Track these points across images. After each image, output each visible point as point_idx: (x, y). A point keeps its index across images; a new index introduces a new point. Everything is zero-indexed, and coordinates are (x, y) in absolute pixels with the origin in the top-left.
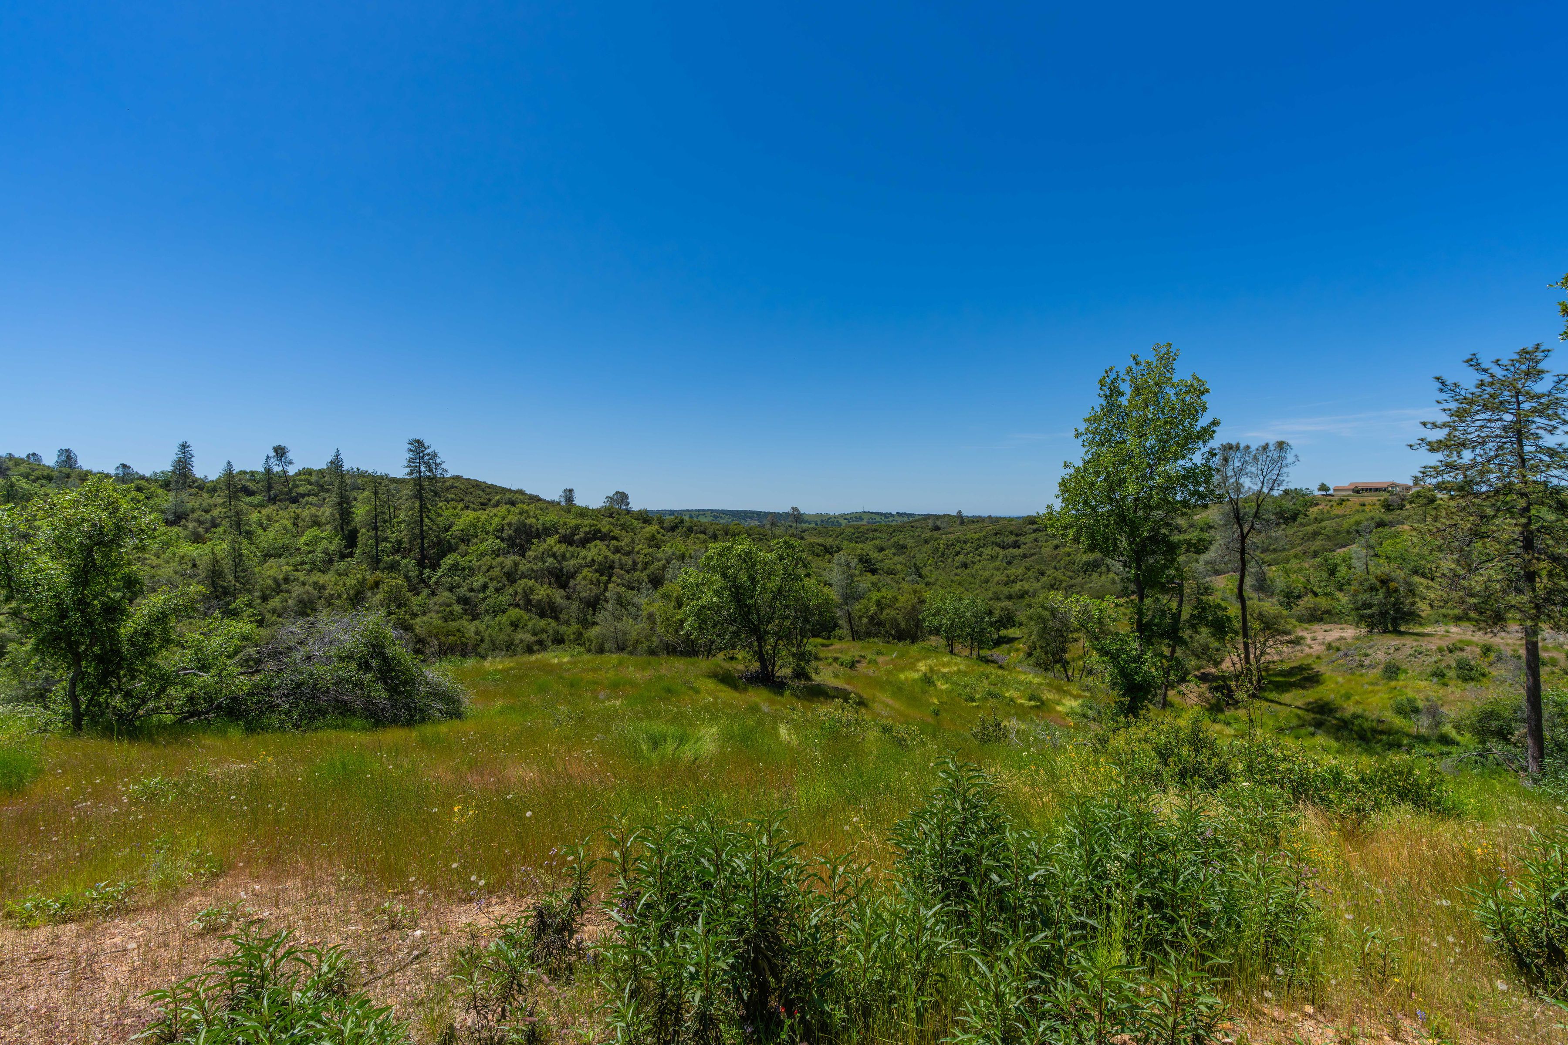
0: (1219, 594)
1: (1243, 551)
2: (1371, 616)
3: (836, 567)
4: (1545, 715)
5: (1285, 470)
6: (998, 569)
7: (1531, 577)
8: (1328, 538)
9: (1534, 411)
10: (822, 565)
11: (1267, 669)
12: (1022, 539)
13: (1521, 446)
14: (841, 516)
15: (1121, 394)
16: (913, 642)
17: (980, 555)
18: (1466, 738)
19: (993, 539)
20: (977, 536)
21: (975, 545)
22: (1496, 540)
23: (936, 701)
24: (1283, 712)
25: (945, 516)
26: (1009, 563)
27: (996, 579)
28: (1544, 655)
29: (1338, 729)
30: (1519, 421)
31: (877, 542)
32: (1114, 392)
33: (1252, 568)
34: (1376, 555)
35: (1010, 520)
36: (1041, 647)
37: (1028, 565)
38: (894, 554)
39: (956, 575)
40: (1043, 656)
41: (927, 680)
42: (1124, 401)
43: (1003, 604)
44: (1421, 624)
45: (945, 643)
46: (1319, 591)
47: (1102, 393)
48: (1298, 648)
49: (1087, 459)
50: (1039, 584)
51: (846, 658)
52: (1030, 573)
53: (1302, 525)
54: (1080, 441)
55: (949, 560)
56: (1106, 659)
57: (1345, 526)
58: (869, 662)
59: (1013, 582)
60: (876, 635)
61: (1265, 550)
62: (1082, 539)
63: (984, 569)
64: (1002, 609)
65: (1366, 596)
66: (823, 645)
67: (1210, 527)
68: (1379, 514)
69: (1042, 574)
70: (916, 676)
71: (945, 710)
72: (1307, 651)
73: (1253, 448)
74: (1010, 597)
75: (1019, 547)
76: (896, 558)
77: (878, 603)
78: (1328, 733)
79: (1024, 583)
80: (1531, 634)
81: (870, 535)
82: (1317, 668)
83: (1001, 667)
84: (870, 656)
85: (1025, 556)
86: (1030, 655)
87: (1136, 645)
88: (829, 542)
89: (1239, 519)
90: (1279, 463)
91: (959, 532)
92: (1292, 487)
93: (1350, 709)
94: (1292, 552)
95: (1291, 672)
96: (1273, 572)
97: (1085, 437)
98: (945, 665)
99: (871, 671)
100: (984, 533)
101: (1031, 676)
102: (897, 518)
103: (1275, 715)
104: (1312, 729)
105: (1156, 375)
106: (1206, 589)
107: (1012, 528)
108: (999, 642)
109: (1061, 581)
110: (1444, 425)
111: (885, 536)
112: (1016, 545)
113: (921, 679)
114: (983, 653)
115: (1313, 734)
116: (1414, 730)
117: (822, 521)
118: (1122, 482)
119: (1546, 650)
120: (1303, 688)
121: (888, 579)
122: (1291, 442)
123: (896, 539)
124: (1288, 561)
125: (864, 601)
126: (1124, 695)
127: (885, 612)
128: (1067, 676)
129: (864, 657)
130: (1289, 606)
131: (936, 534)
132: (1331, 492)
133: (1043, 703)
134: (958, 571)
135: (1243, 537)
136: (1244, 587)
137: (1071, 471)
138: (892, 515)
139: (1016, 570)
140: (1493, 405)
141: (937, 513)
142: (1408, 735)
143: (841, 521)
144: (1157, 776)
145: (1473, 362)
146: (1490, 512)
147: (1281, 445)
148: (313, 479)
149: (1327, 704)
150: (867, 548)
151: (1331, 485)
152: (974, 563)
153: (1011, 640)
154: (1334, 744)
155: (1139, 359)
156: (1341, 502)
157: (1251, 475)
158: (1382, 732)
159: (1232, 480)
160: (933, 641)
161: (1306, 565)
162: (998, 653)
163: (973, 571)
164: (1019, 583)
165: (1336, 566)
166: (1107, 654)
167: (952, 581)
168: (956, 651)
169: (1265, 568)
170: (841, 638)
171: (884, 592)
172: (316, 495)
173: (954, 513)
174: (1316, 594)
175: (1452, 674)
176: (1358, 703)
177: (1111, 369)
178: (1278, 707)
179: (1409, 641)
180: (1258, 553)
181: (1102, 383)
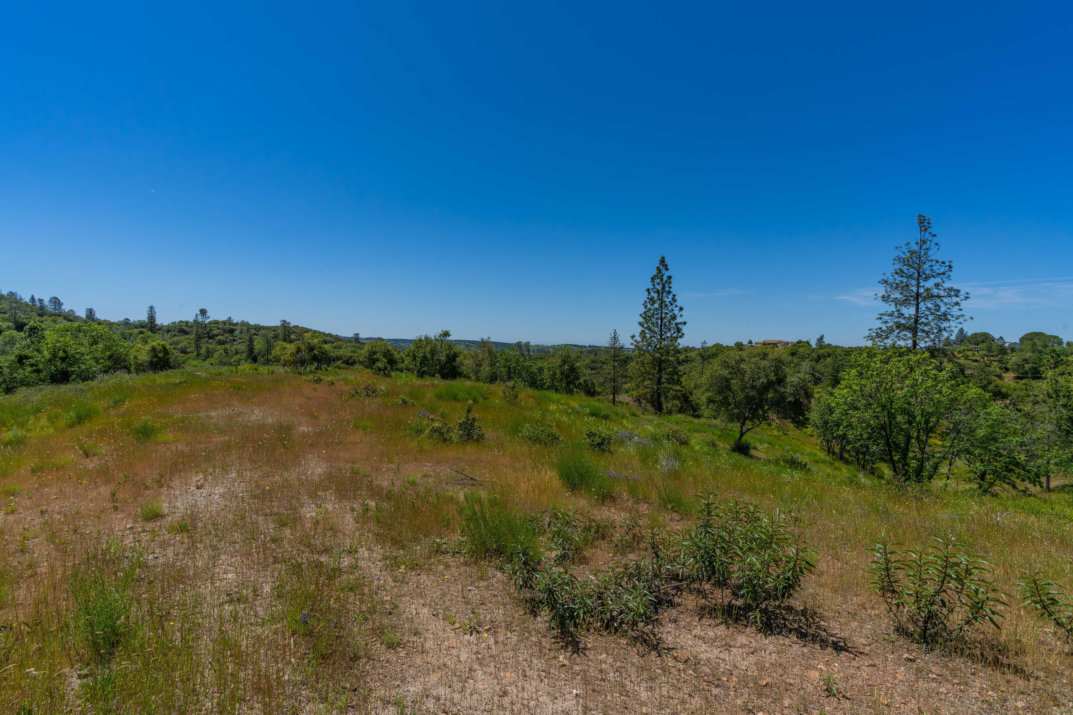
132: (753, 344)
148: (221, 326)
172: (222, 335)
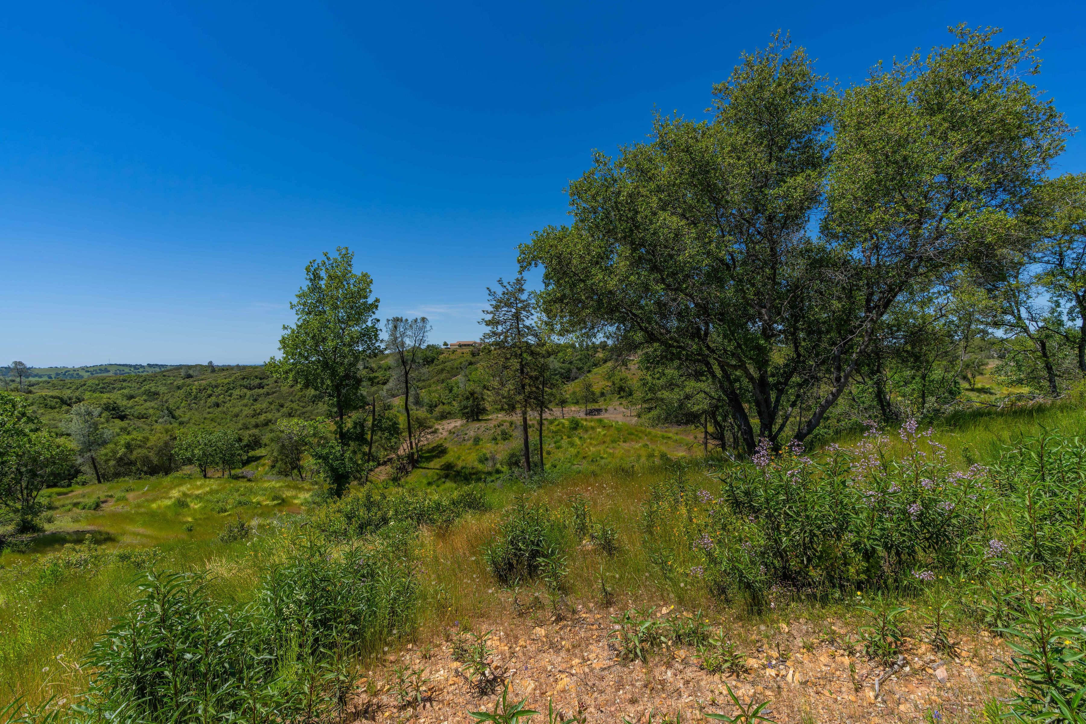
0: (396, 409)
1: (407, 382)
2: (467, 413)
3: (75, 418)
4: (530, 450)
5: (426, 334)
6: (246, 405)
7: (523, 387)
8: (449, 372)
9: (522, 308)
10: (57, 416)
11: (421, 450)
12: (265, 381)
13: (518, 324)
14: (83, 369)
15: (320, 278)
16: (167, 474)
17: (230, 396)
18: (505, 469)
19: (241, 382)
20: (227, 381)
21: (225, 388)
22: (511, 370)
23: (190, 519)
24: (430, 473)
25: (196, 366)
26: (255, 400)
27: (245, 413)
28: (529, 422)
29: (456, 476)
30: (517, 313)
31: (126, 391)
32: (317, 277)
33: (412, 392)
34: (469, 380)
35: (255, 367)
36: (282, 460)
37: (270, 400)
38: (145, 401)
39: (209, 413)
40: (284, 466)
41: (181, 504)
42: (323, 283)
43: (251, 432)
44: (487, 415)
45: (199, 470)
46: (445, 401)
47: (308, 277)
48: (436, 435)
49: (299, 324)
50: (280, 414)
51: (90, 501)
52: (272, 407)
53: (437, 365)
54: (294, 311)
55: (202, 402)
56: (320, 461)
57: (456, 365)
58: (118, 500)
59: (259, 414)
60: (125, 475)
61: (419, 381)
62: (299, 380)
63: (234, 407)
64: (250, 435)
65: (465, 402)
66: (59, 494)
67: (390, 368)
68: (469, 358)
69: (282, 406)
70: (168, 502)
71: (199, 525)
72: (440, 436)
73: (409, 321)
74: (256, 426)
75: (263, 388)
76: (148, 404)
77: (128, 446)
78: (451, 480)
79: (268, 414)
80: (524, 413)
81: (118, 385)
82: (447, 445)
83: (249, 480)
84: (118, 494)
85: (268, 394)
86: (273, 467)
87: (338, 448)
88: (67, 393)
89: (404, 363)
90: (423, 329)
91: (210, 379)
92: (431, 343)
93: (460, 464)
94: (432, 381)
95: (433, 449)
96: (423, 393)
97: (297, 308)
98: (199, 488)
99: (119, 508)
100: (233, 378)
101: (273, 483)
102: (148, 369)
103: (426, 476)
104: (443, 480)
105: (342, 268)
106: (389, 406)
107: (256, 374)
108: (246, 463)
109: (296, 410)
110: (491, 313)
111: (135, 384)
112: (260, 386)
113: (174, 504)
114: (233, 472)
115: (444, 482)
116: (486, 470)
117: (57, 374)
118: (324, 340)
119: (531, 420)
120: (439, 457)
121: (139, 423)
122: (428, 318)
123: (147, 387)
124: (430, 386)
125: (111, 446)
126: (333, 483)
127: (135, 452)
128: (302, 477)
129: (111, 496)
130: (431, 412)
131: (189, 381)
132: (449, 346)
133: (283, 500)
134: (211, 410)
135: (407, 373)
136: (409, 403)
137: (289, 332)
138: (142, 366)
139: (262, 405)
140: (509, 305)
141: (190, 364)
142: (484, 473)
143: (82, 373)
144: (345, 533)
145: (500, 282)
146: (508, 356)
147: (423, 319)
149: (450, 464)
150: (117, 397)
151: (449, 343)
152: (225, 402)
153: (258, 458)
154: (454, 485)
155: (328, 255)
156: (454, 352)
157: (410, 337)
158: (474, 474)
159: (400, 339)
160: (187, 469)
161: (439, 388)
162: (248, 470)
163: (225, 409)
164: (264, 415)
165: (452, 387)
166: (320, 457)
167: (205, 418)
168: (209, 475)
169: (419, 391)
170: (84, 484)
171: (135, 434)
173: (205, 363)
174: (444, 404)
175: (499, 438)
176: (463, 460)
177: (314, 261)
178: (427, 471)
179: (483, 424)
180: (415, 382)
181: (308, 270)
